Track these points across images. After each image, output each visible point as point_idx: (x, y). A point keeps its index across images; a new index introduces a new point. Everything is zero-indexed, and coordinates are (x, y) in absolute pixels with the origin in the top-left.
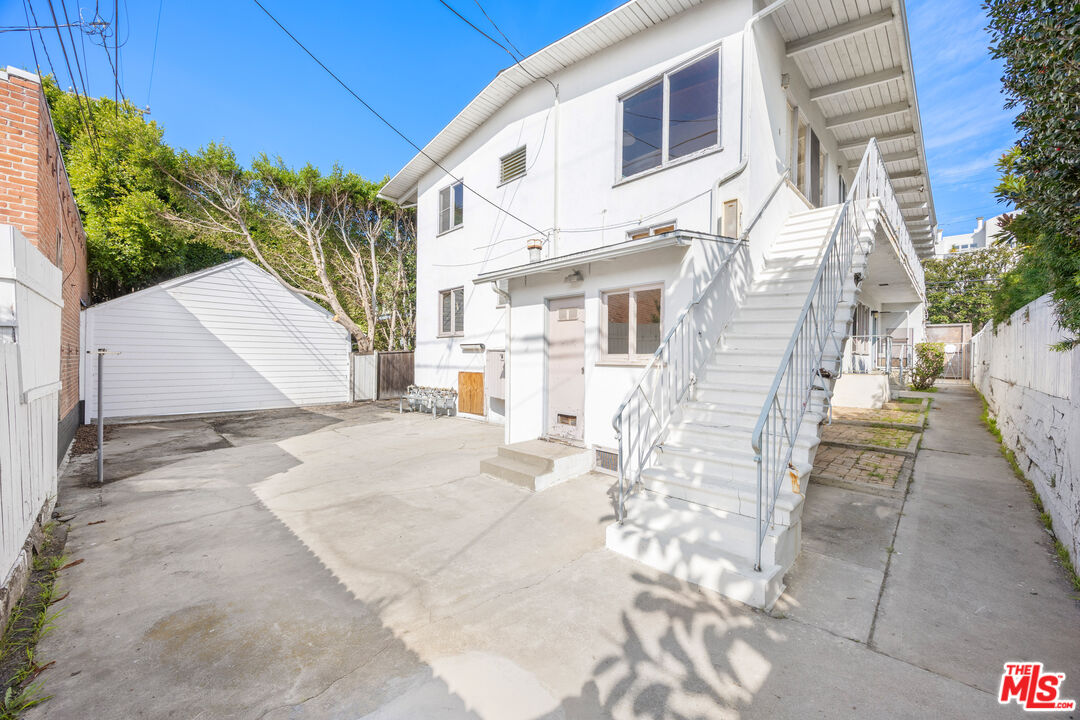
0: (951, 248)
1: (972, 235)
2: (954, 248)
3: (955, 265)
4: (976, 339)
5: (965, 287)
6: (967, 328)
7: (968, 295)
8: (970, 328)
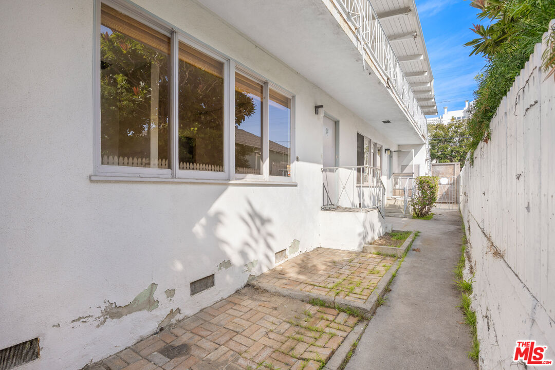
0: (451, 118)
1: (463, 111)
2: (453, 119)
3: (453, 128)
4: (461, 174)
5: (459, 142)
6: (457, 165)
7: (461, 146)
8: (459, 165)
